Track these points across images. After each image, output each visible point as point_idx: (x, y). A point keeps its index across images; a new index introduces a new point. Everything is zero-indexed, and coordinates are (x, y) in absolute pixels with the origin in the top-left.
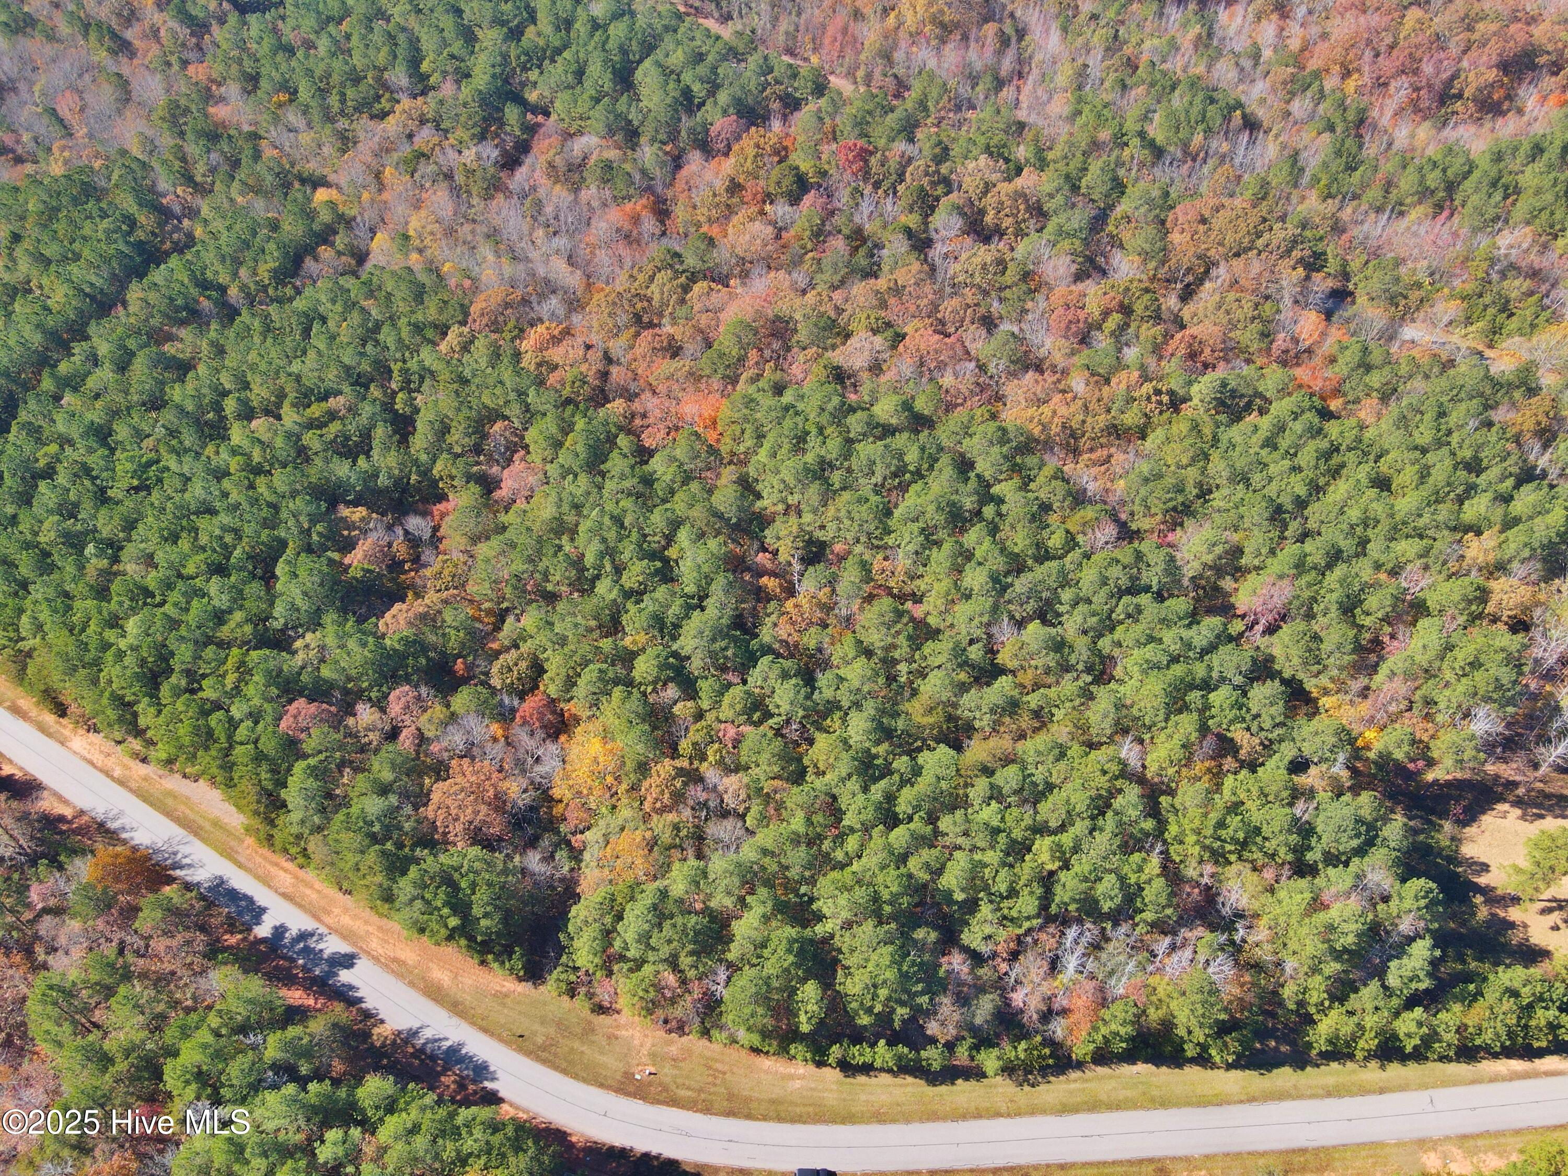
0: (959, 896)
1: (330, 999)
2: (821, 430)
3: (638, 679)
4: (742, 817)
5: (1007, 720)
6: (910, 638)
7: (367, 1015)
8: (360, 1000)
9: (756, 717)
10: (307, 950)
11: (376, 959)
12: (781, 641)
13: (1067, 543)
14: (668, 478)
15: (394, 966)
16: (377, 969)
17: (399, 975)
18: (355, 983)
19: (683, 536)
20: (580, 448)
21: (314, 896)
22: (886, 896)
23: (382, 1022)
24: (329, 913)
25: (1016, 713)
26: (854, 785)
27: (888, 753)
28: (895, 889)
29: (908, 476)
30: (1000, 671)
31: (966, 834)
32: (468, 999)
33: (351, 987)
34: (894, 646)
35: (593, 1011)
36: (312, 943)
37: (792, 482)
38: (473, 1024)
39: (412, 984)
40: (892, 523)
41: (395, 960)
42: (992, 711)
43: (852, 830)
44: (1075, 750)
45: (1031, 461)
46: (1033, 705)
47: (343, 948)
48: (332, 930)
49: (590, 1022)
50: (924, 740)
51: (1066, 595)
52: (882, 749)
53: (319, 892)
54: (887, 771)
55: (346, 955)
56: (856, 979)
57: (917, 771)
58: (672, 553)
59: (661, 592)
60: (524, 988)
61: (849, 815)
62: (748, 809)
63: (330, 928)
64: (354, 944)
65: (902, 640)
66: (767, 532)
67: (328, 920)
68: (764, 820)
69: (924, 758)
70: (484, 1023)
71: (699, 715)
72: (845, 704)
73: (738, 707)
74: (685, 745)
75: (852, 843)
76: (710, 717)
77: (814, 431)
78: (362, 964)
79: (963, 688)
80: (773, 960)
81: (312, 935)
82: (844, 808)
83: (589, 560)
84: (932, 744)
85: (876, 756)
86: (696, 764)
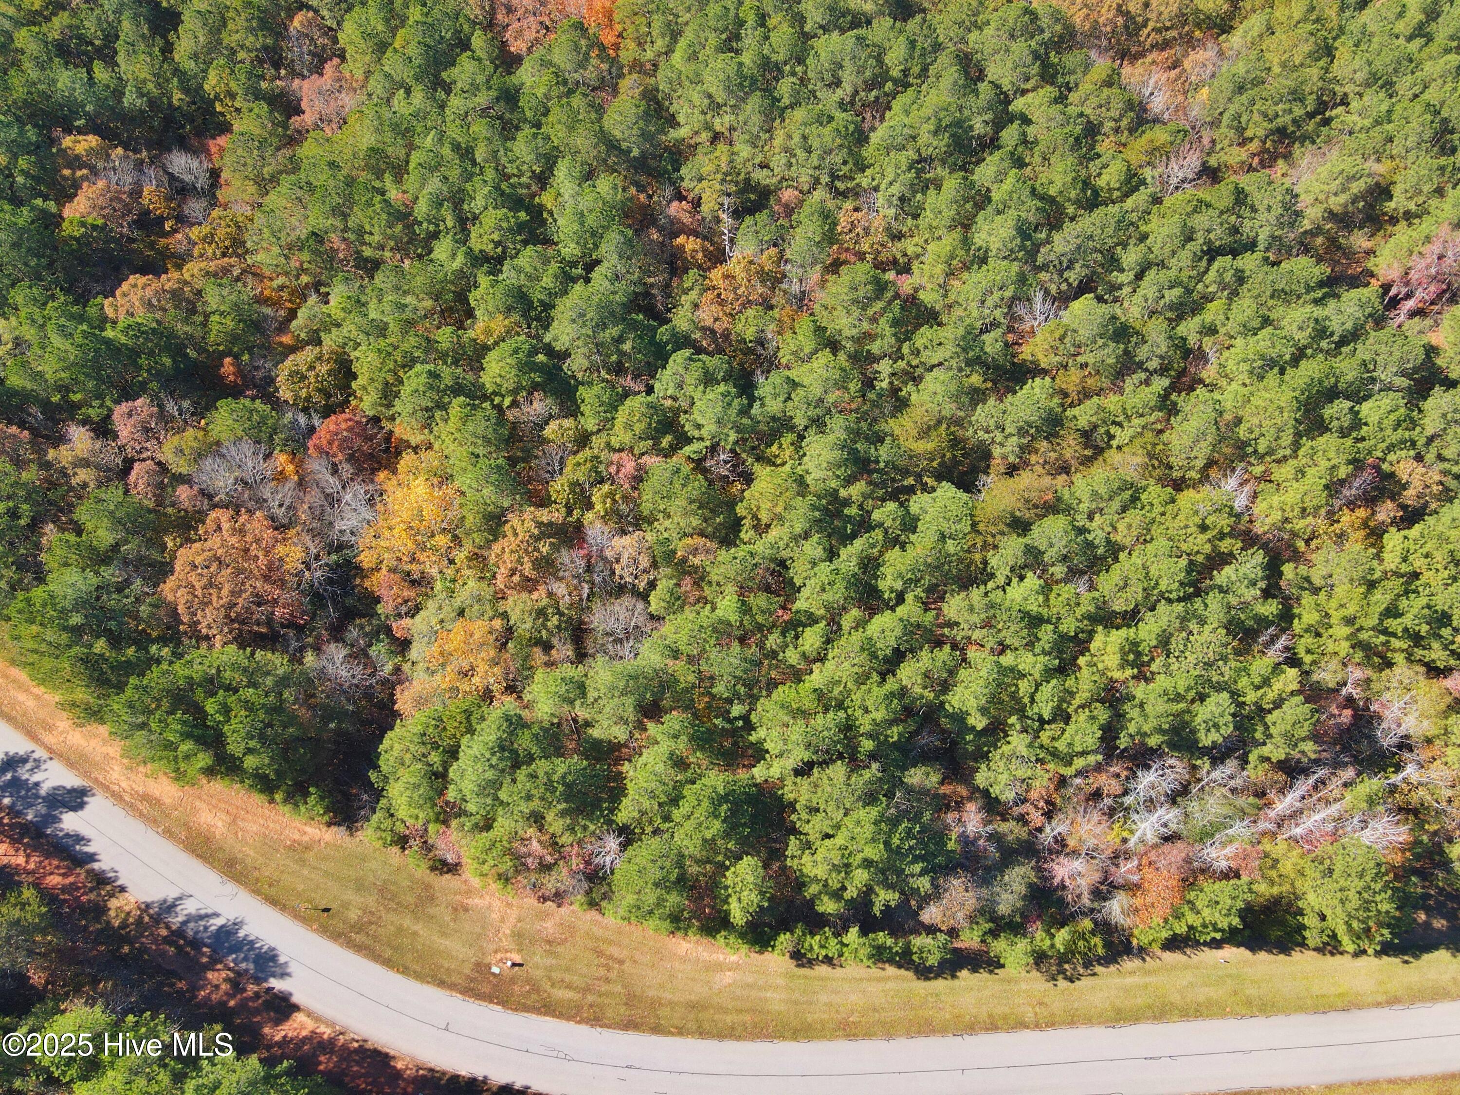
0: (978, 722)
1: (48, 855)
2: (762, 19)
3: (490, 388)
4: (644, 597)
5: (1043, 445)
6: (895, 323)
7: (101, 880)
8: (92, 858)
9: (666, 441)
10: (16, 784)
11: (117, 797)
12: (704, 329)
13: (1128, 181)
14: (540, 92)
15: (144, 807)
16: (118, 812)
17: (151, 821)
18: (85, 831)
19: (563, 173)
20: (413, 50)
21: (31, 703)
22: (865, 724)
23: (123, 889)
24: (49, 728)
25: (1056, 435)
26: (813, 548)
27: (866, 496)
28: (879, 715)
29: (889, 85)
30: (1033, 371)
31: (987, 624)
32: (249, 853)
33: (79, 839)
34: (869, 337)
35: (433, 869)
36: (23, 773)
37: (720, 96)
38: (257, 892)
39: (168, 834)
40: (868, 152)
41: (145, 798)
42: (1022, 432)
43: (812, 620)
44: (1154, 493)
45: (1072, 59)
46: (1083, 422)
47: (70, 780)
48: (54, 753)
49: (428, 887)
50: (919, 476)
51: (1130, 257)
52: (857, 490)
53: (38, 697)
54: (865, 525)
55: (73, 791)
56: (819, 857)
57: (910, 524)
58: (546, 199)
59: (528, 257)
60: (336, 835)
61: (805, 592)
62: (652, 585)
63: (50, 750)
64: (86, 775)
65: (884, 326)
66: (684, 171)
67: (49, 739)
68: (677, 603)
69: (918, 503)
70: (273, 891)
71: (583, 440)
72: (800, 421)
73: (639, 428)
74: (559, 487)
75: (811, 638)
76: (597, 442)
77: (751, 20)
78: (96, 804)
79: (976, 396)
80: (689, 826)
81: (24, 760)
82: (798, 582)
83: (422, 209)
84: (930, 481)
85: (847, 502)
86: (576, 513)
